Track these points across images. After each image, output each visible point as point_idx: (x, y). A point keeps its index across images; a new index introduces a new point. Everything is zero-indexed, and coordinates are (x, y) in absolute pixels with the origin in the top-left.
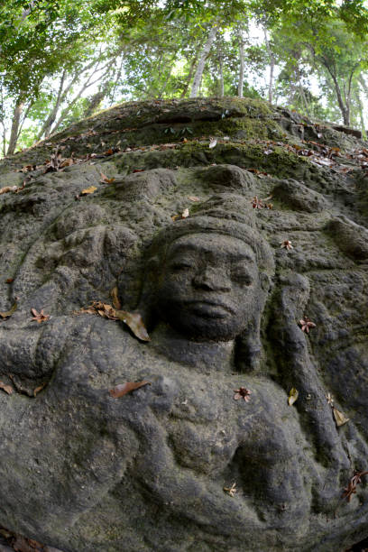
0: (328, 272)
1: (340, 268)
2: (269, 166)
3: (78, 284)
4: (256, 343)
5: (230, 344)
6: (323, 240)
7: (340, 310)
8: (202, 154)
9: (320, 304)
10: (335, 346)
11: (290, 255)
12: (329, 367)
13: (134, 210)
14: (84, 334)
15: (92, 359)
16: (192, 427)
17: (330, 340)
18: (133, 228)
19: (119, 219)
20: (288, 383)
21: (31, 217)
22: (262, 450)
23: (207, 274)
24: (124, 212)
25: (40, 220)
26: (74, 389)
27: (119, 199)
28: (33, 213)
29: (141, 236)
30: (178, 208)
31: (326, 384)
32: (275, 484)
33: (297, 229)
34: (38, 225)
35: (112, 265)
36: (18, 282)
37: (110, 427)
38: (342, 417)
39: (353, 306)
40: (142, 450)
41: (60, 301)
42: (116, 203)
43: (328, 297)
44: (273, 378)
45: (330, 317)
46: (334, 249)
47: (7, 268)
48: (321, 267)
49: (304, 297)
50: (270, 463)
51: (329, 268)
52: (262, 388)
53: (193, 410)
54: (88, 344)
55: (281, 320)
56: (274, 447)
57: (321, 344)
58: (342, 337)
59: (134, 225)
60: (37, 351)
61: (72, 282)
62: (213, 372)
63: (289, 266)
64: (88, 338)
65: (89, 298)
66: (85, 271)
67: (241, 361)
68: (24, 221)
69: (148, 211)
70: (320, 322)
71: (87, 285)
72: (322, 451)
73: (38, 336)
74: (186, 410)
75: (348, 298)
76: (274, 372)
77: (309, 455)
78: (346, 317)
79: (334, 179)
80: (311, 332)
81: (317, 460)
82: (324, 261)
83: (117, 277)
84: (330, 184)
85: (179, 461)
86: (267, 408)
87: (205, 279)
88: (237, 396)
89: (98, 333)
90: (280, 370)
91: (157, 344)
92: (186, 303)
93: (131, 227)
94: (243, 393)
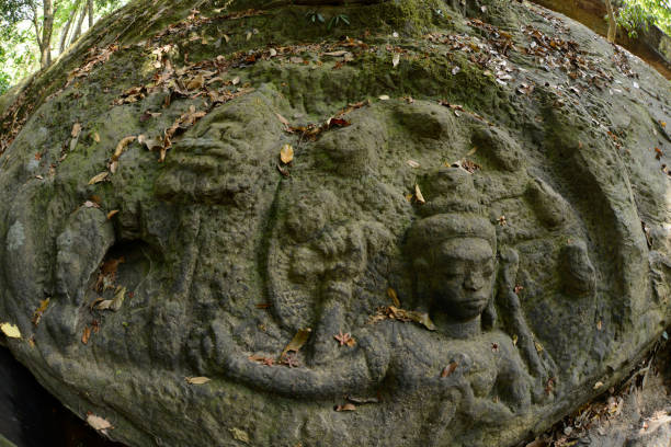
0: (530, 243)
1: (537, 237)
2: (459, 91)
3: (356, 294)
4: (493, 311)
5: (479, 317)
6: (526, 209)
7: (537, 275)
8: (387, 76)
9: (525, 271)
10: (534, 300)
11: (505, 231)
12: (531, 315)
13: (369, 193)
14: (400, 344)
15: (419, 360)
16: (479, 375)
17: (531, 297)
18: (381, 221)
19: (359, 208)
20: (512, 331)
21: (236, 212)
22: (508, 375)
23: (473, 279)
24: (361, 198)
25: (254, 215)
26: (419, 384)
27: (342, 176)
28: (236, 206)
29: (392, 230)
30: (405, 182)
31: (530, 326)
32: (515, 391)
33: (505, 198)
34: (255, 223)
35: (378, 267)
36: (281, 307)
37: (446, 394)
38: (540, 347)
39: (545, 270)
40: (463, 397)
41: (347, 316)
42: (341, 181)
43: (530, 265)
44: (502, 329)
45: (531, 281)
46: (533, 219)
47: (245, 289)
48: (526, 238)
49: (516, 269)
50: (512, 381)
51: (531, 238)
52: (500, 338)
53: (478, 366)
54: (408, 350)
55: (505, 291)
56: (513, 372)
57: (526, 301)
58: (538, 293)
59: (379, 216)
60: (371, 371)
61: (350, 293)
62: (476, 337)
63: (505, 242)
64: (405, 345)
65: (372, 304)
66: (356, 280)
67: (486, 324)
68: (228, 218)
69: (385, 194)
70: (525, 285)
71: (364, 293)
72: (532, 368)
73: (364, 359)
74: (475, 367)
75: (543, 264)
76: (502, 325)
77: (526, 372)
78: (541, 279)
79: (521, 106)
80: (521, 294)
81: (530, 373)
82: (527, 232)
83: (387, 278)
84: (519, 115)
85: (476, 395)
86: (507, 352)
87: (472, 284)
88: (494, 350)
89: (408, 338)
90: (505, 323)
91: (442, 330)
92: (462, 302)
93: (378, 220)
94: (495, 347)
